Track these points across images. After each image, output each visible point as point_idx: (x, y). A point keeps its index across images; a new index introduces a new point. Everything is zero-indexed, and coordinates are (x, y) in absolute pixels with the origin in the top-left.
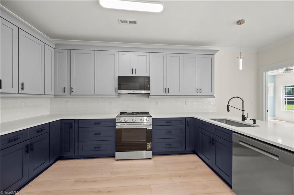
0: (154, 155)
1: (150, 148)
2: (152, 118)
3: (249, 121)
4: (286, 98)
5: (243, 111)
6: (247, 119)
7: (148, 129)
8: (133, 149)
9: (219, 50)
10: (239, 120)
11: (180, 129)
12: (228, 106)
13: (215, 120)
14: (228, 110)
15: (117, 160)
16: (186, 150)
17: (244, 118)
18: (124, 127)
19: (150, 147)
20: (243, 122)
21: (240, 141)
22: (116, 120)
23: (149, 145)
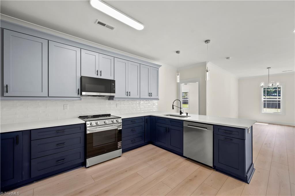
0: (123, 152)
1: (120, 147)
2: (122, 119)
3: (184, 114)
4: (183, 100)
5: (181, 108)
6: (183, 113)
7: (118, 129)
8: (105, 151)
9: (161, 66)
10: (179, 114)
11: (141, 126)
12: (173, 105)
13: (167, 115)
14: (173, 109)
15: (88, 167)
16: (145, 142)
17: (181, 113)
18: (95, 130)
19: (120, 145)
20: (181, 115)
21: (188, 125)
22: (87, 124)
23: (119, 144)
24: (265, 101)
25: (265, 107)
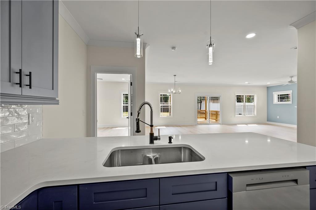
3: (162, 142)
4: (124, 105)
5: (152, 126)
17: (153, 139)
20: (152, 146)
24: (161, 106)
25: (161, 112)
